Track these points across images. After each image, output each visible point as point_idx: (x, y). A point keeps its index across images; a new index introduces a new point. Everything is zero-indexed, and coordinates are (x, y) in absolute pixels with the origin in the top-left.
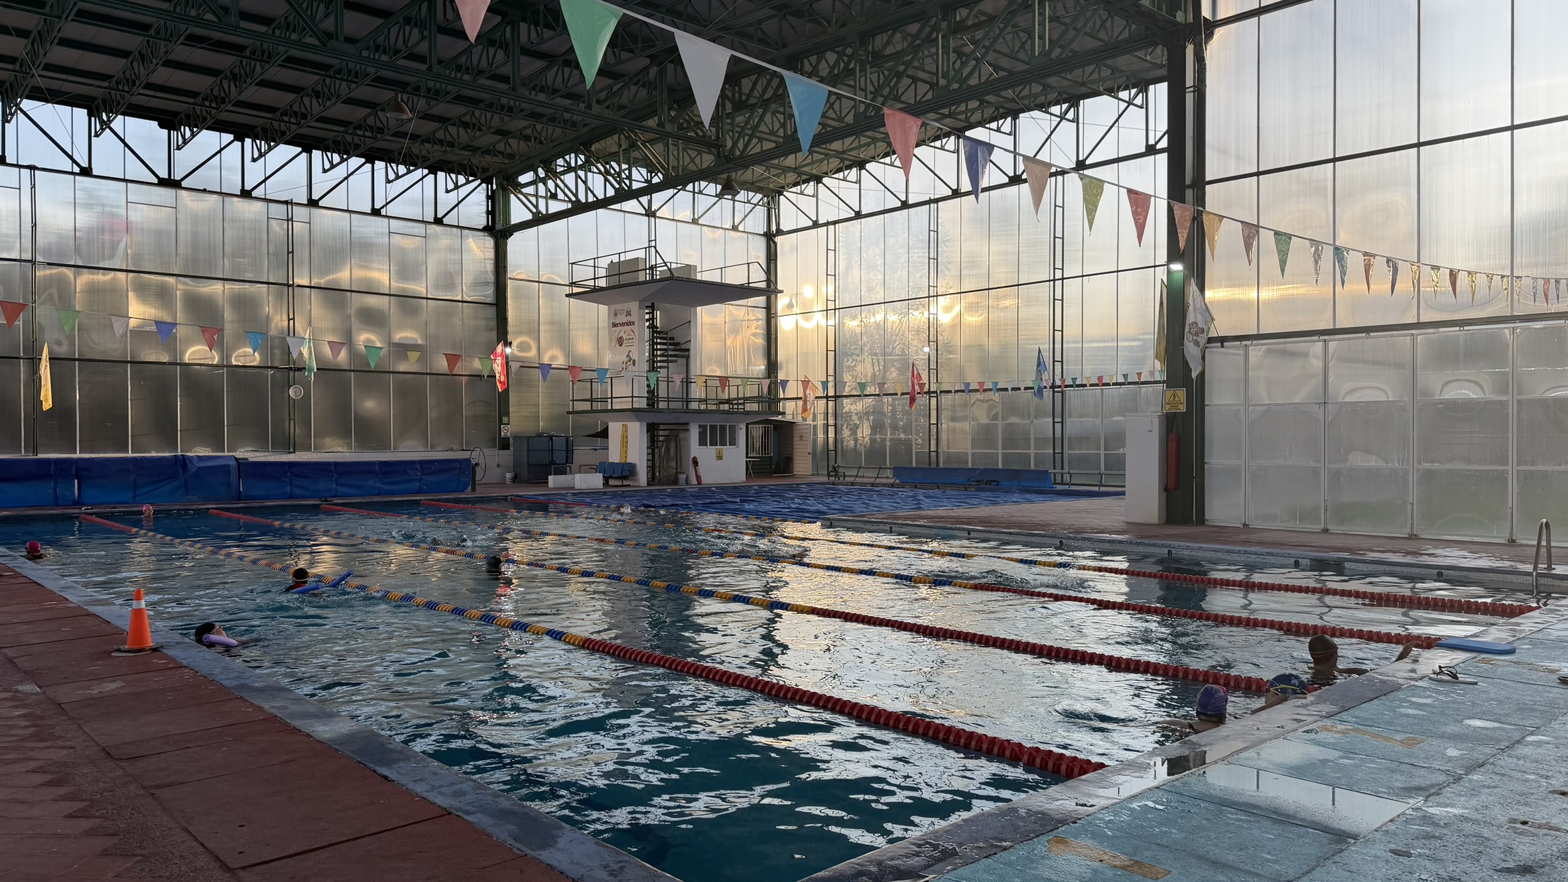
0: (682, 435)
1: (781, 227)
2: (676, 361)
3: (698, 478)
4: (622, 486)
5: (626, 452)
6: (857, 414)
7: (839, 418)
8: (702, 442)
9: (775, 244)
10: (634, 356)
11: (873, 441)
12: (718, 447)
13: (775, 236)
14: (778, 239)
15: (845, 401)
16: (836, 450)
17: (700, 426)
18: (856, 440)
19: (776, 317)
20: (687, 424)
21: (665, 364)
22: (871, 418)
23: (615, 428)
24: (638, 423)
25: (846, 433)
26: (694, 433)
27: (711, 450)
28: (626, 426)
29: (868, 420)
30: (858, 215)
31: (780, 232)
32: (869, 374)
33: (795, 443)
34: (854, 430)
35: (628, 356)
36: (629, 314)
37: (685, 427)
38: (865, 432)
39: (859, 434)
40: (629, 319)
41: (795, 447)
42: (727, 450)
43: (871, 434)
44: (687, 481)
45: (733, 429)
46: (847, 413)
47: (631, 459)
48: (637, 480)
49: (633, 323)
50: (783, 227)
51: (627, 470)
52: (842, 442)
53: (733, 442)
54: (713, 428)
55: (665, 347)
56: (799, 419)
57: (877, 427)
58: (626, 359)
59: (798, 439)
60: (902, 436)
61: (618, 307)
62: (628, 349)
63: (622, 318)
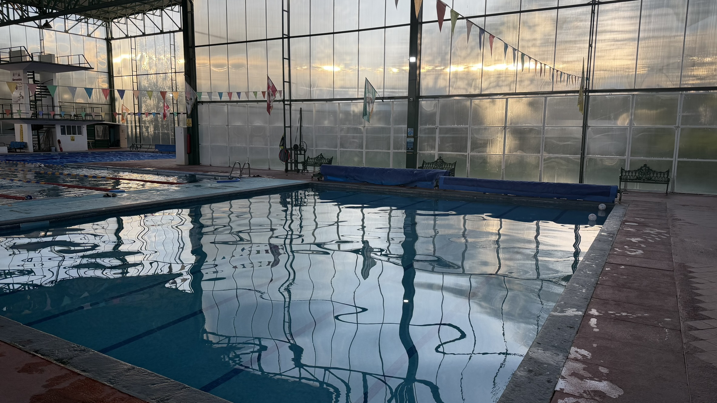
0: (53, 130)
1: (113, 36)
2: (46, 97)
3: (61, 149)
4: (21, 152)
5: (22, 137)
6: (148, 122)
7: (141, 122)
8: (63, 133)
9: (111, 44)
10: (23, 94)
11: (155, 133)
12: (72, 135)
13: (111, 40)
14: (113, 42)
15: (143, 116)
16: (140, 137)
17: (61, 126)
18: (148, 133)
19: (113, 77)
20: (54, 125)
21: (40, 98)
22: (154, 123)
23: (17, 126)
24: (26, 125)
25: (144, 130)
26: (58, 129)
27: (68, 137)
28: (22, 126)
29: (152, 124)
30: (144, 35)
31: (112, 39)
32: (152, 105)
33: (120, 134)
34: (147, 128)
35: (20, 94)
36: (19, 75)
37: (53, 126)
38: (151, 130)
39: (149, 131)
40: (19, 77)
41: (121, 135)
42: (77, 136)
43: (154, 130)
44: (56, 150)
45: (79, 128)
46: (144, 121)
47: (25, 140)
48: (28, 150)
49: (20, 80)
50: (114, 36)
51: (24, 146)
52: (143, 133)
53: (80, 133)
54: (69, 127)
55: (40, 90)
56: (121, 123)
57: (156, 127)
58: (19, 96)
59: (122, 132)
60: (166, 131)
61: (15, 72)
62: (20, 91)
63: (16, 77)
